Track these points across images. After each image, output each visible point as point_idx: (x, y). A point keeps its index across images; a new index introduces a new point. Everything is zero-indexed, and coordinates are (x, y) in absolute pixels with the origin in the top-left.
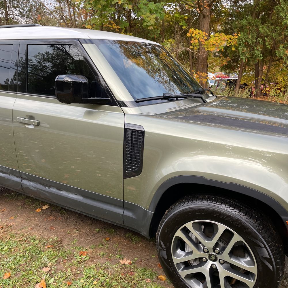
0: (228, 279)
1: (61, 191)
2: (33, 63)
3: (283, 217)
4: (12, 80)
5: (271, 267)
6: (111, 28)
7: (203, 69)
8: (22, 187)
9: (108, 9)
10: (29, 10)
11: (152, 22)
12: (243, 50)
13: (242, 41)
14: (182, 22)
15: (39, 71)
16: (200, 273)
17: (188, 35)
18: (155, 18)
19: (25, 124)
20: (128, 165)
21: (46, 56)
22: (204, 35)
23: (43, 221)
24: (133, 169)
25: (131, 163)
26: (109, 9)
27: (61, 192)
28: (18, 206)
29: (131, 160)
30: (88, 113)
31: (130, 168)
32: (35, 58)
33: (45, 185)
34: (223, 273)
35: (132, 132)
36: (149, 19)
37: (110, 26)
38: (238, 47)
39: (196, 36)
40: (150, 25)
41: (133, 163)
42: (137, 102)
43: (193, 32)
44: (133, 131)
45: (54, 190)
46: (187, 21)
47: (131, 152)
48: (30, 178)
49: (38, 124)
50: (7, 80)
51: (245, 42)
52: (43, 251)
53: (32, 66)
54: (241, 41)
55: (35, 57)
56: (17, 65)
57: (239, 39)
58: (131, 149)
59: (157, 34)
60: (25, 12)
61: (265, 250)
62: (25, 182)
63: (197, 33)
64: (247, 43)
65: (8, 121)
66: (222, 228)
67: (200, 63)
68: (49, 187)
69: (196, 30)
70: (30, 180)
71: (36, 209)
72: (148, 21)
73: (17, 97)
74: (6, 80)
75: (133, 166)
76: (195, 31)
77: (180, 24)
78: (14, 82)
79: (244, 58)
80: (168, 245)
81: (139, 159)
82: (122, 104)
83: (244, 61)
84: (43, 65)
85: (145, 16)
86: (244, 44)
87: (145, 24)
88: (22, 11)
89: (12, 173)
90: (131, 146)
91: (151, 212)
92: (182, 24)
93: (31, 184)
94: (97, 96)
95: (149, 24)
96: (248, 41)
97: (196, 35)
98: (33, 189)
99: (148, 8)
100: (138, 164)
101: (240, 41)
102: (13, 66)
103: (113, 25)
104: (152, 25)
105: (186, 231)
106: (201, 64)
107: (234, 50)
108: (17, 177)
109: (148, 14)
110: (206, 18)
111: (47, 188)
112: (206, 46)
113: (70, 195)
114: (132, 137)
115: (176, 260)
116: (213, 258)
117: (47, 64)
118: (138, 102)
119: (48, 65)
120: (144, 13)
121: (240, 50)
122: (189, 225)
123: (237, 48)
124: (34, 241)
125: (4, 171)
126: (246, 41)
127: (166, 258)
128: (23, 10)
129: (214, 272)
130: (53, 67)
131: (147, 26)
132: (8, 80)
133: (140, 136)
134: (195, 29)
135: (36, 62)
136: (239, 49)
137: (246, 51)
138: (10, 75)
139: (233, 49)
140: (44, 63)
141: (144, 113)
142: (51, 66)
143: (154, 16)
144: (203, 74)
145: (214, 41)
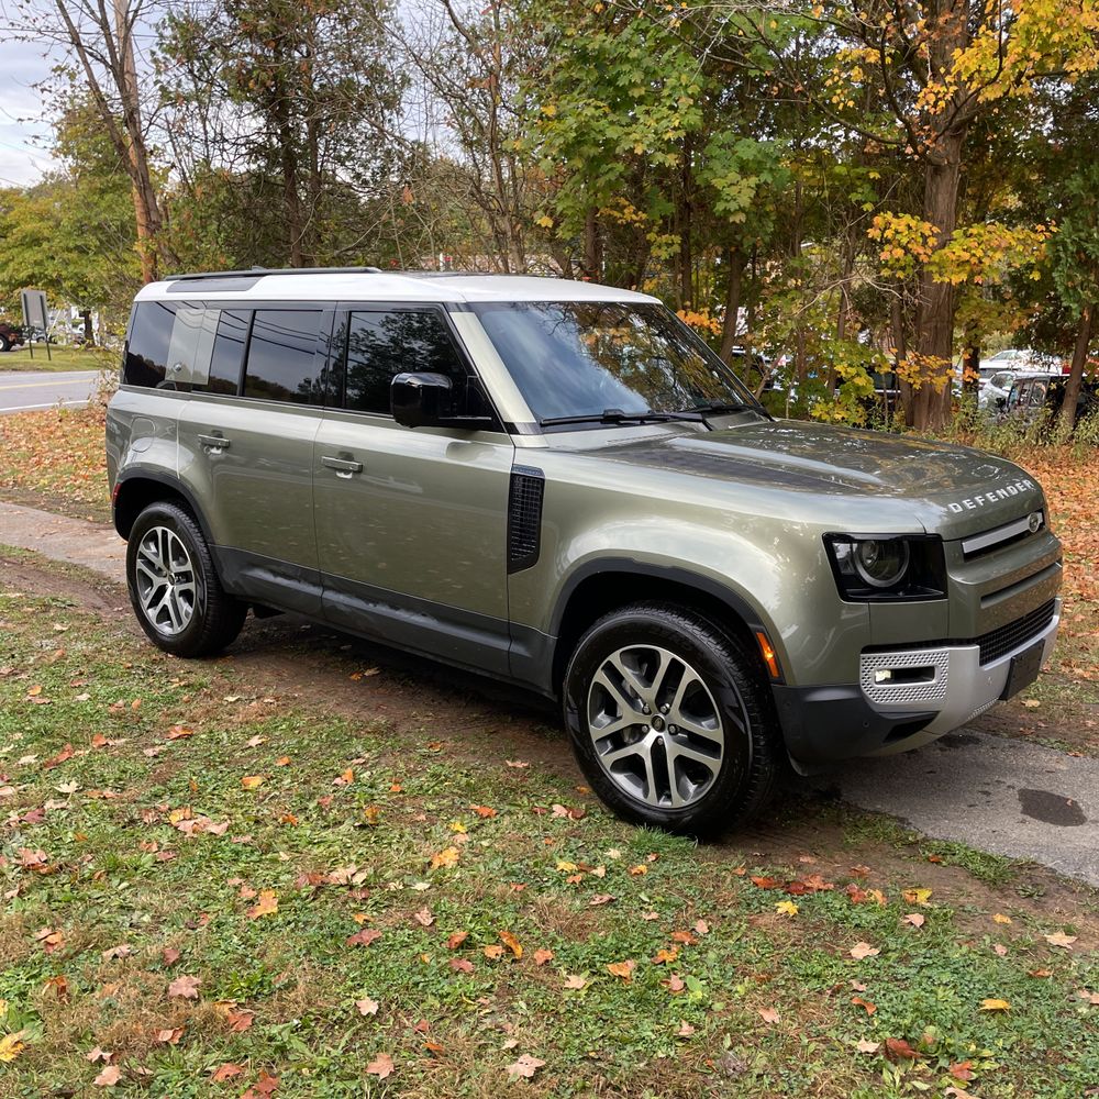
0: (680, 760)
1: (397, 609)
2: (377, 342)
3: (751, 625)
4: (317, 381)
5: (742, 727)
6: (619, 222)
7: (936, 344)
8: (323, 607)
9: (604, 168)
10: (382, 168)
11: (745, 200)
12: (1070, 278)
13: (1065, 249)
14: (860, 190)
15: (391, 361)
16: (636, 755)
17: (873, 233)
18: (753, 186)
19: (337, 469)
20: (516, 546)
21: (417, 322)
22: (928, 233)
23: (362, 695)
24: (524, 553)
25: (521, 542)
26: (610, 166)
27: (397, 613)
28: (312, 668)
29: (520, 536)
30: (453, 448)
31: (519, 552)
32: (384, 330)
33: (368, 600)
34: (673, 750)
35: (524, 481)
36: (733, 191)
37: (616, 214)
38: (1052, 270)
39: (898, 237)
40: (736, 210)
41: (524, 542)
42: (542, 425)
43: (887, 226)
44: (525, 478)
45: (383, 610)
46: (879, 187)
47: (522, 520)
48: (341, 587)
49: (360, 470)
50: (306, 381)
51: (1078, 252)
52: (356, 737)
53: (373, 348)
54: (1061, 248)
55: (383, 326)
56: (329, 346)
57: (1055, 244)
58: (522, 514)
59: (767, 234)
60: (369, 174)
61: (731, 691)
62: (330, 595)
63: (902, 228)
64: (1083, 256)
65: (304, 474)
66: (666, 656)
67: (925, 323)
68: (376, 602)
69: (898, 217)
70: (339, 591)
71: (352, 675)
72: (729, 198)
73: (324, 417)
74: (303, 382)
75: (523, 547)
76: (895, 220)
77: (854, 197)
78: (323, 387)
79: (1074, 306)
80: (581, 703)
81: (534, 533)
82: (512, 429)
83: (1076, 315)
84: (406, 346)
85: (723, 181)
86: (1073, 257)
87: (720, 207)
88: (361, 170)
89: (305, 576)
90: (522, 509)
91: (553, 638)
92: (859, 197)
93: (340, 598)
94: (469, 414)
95: (733, 206)
96: (1086, 249)
97: (897, 232)
98: (343, 608)
99: (735, 157)
100: (533, 544)
101: (1058, 251)
102: (322, 346)
103: (626, 211)
104: (742, 210)
105: (612, 672)
106: (928, 325)
107: (1036, 279)
108: (314, 585)
109: (733, 176)
110: (943, 174)
111: (371, 605)
112: (934, 269)
113: (413, 618)
114: (523, 492)
115: (596, 732)
116: (658, 724)
117: (416, 345)
118: (544, 426)
119: (420, 348)
120: (721, 172)
121: (1057, 279)
122: (615, 658)
123: (1046, 273)
124: (340, 722)
125: (290, 572)
126: (1083, 250)
127: (578, 730)
128: (366, 168)
129: (658, 749)
130: (432, 353)
131: (727, 212)
132: (309, 382)
133: (538, 488)
134: (896, 215)
135: (386, 340)
136: (1054, 274)
137: (1082, 283)
138: (313, 370)
139: (1036, 276)
140: (410, 343)
141: (553, 446)
142: (428, 350)
143: (753, 181)
144: (933, 361)
145: (964, 250)
